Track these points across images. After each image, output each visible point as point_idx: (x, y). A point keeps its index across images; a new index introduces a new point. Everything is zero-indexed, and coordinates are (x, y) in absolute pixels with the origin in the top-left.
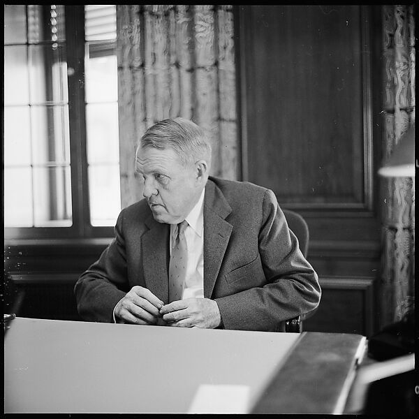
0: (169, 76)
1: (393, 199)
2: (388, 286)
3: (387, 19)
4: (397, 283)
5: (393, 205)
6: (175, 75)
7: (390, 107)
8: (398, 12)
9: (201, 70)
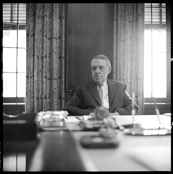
9: (55, 39)
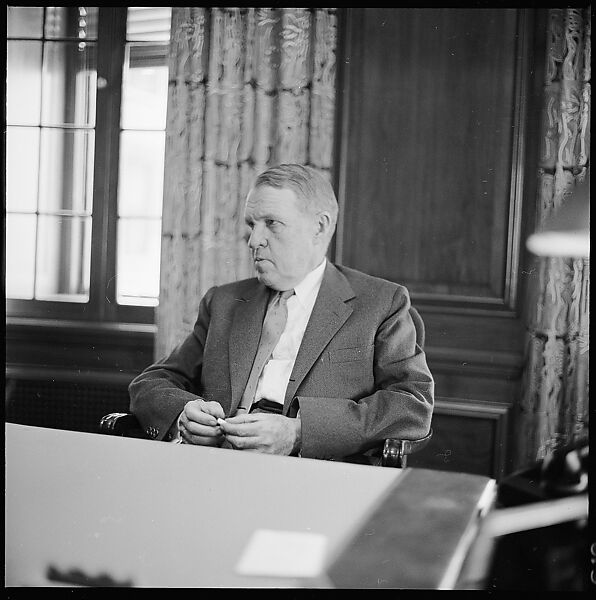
0: (242, 99)
1: (544, 294)
2: (529, 416)
3: (554, 40)
4: (543, 413)
5: (544, 303)
6: (249, 99)
7: (550, 165)
8: (571, 31)
9: (287, 94)
